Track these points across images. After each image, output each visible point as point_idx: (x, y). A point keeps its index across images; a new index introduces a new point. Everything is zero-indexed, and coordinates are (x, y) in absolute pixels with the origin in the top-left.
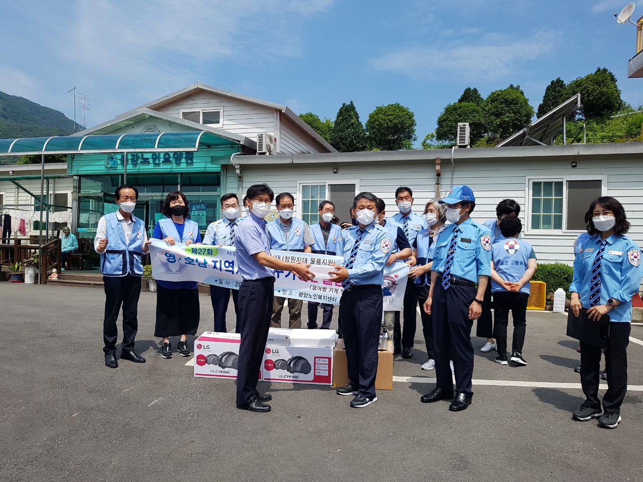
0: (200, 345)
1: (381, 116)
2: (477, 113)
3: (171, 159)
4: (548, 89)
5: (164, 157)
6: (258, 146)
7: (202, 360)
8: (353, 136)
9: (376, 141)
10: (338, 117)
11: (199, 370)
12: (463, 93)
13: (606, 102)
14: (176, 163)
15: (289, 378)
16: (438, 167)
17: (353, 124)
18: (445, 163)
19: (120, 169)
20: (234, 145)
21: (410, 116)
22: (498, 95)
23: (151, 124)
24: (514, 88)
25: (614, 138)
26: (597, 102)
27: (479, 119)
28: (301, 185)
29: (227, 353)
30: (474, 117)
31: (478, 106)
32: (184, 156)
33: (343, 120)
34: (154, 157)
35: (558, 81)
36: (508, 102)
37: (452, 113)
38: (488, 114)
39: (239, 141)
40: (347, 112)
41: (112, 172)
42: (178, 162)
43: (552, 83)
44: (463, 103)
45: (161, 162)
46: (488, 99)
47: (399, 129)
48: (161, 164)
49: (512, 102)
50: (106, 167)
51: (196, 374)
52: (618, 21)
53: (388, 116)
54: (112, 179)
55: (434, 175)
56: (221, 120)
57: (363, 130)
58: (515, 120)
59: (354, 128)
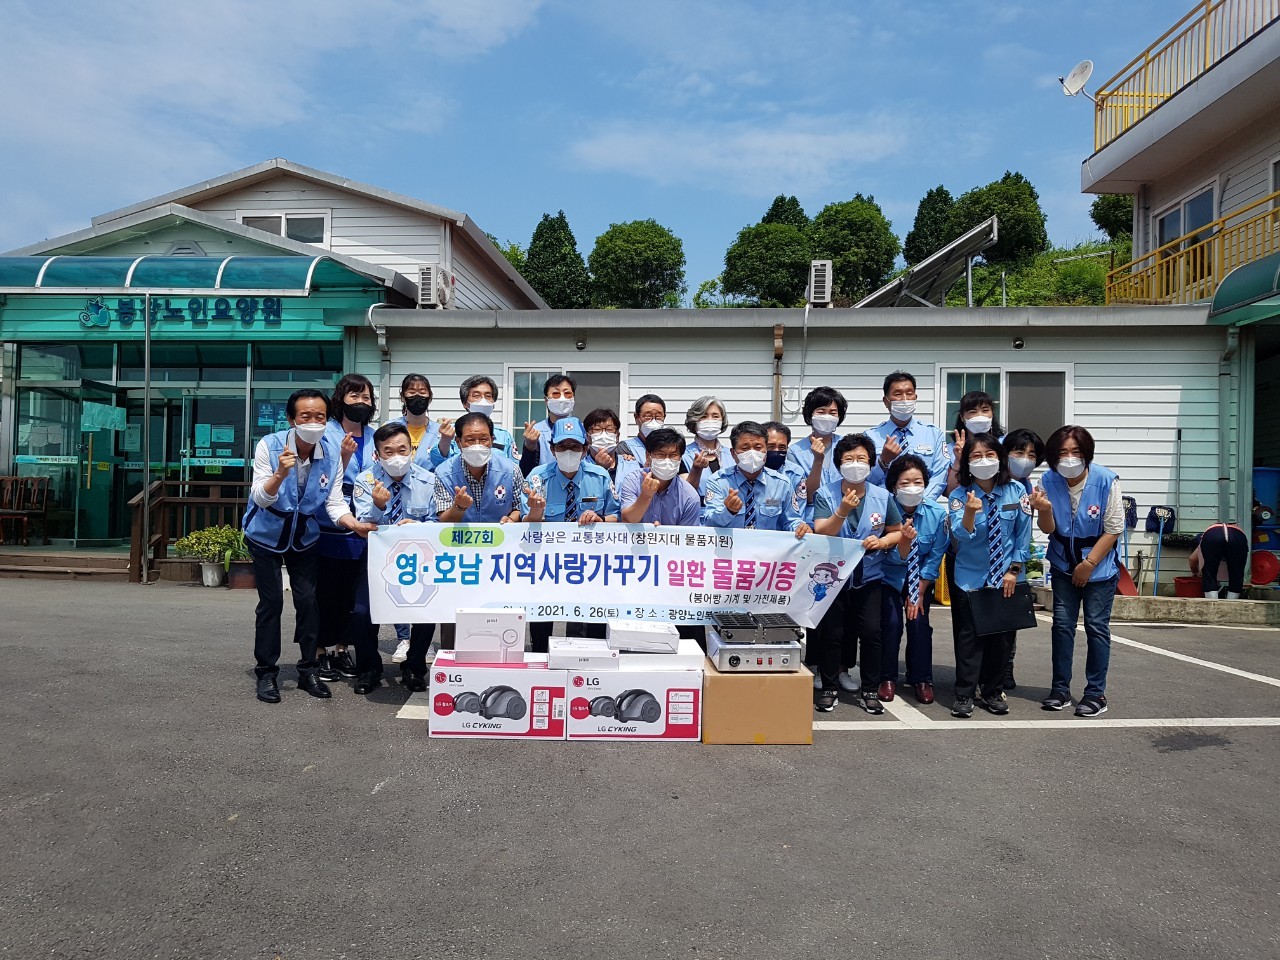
0: (443, 675)
1: (619, 242)
2: (799, 244)
3: (232, 313)
4: (923, 205)
5: (217, 308)
6: (420, 292)
7: (446, 705)
8: (565, 279)
9: (609, 290)
10: (534, 241)
11: (438, 723)
12: (771, 206)
13: (1023, 235)
14: (243, 320)
15: (617, 732)
16: (778, 343)
17: (564, 257)
18: (793, 335)
19: (115, 330)
20: (369, 286)
21: (676, 246)
22: (837, 212)
23: (188, 237)
24: (862, 200)
25: (1038, 301)
26: (1008, 234)
27: (803, 256)
28: (512, 372)
29: (497, 689)
30: (793, 252)
31: (799, 230)
32: (261, 306)
33: (544, 246)
34: (195, 306)
35: (941, 192)
36: (853, 227)
37: (752, 242)
38: (818, 247)
39: (384, 281)
40: (553, 233)
41: (96, 335)
42: (248, 318)
43: (930, 194)
44: (773, 226)
45: (209, 317)
46: (818, 218)
47: (653, 271)
48: (210, 323)
49: (861, 226)
50: (83, 325)
51: (433, 733)
52: (1065, 90)
53: (633, 244)
54: (81, 351)
55: (770, 357)
56: (327, 236)
57: (584, 269)
58: (867, 260)
59: (567, 265)
